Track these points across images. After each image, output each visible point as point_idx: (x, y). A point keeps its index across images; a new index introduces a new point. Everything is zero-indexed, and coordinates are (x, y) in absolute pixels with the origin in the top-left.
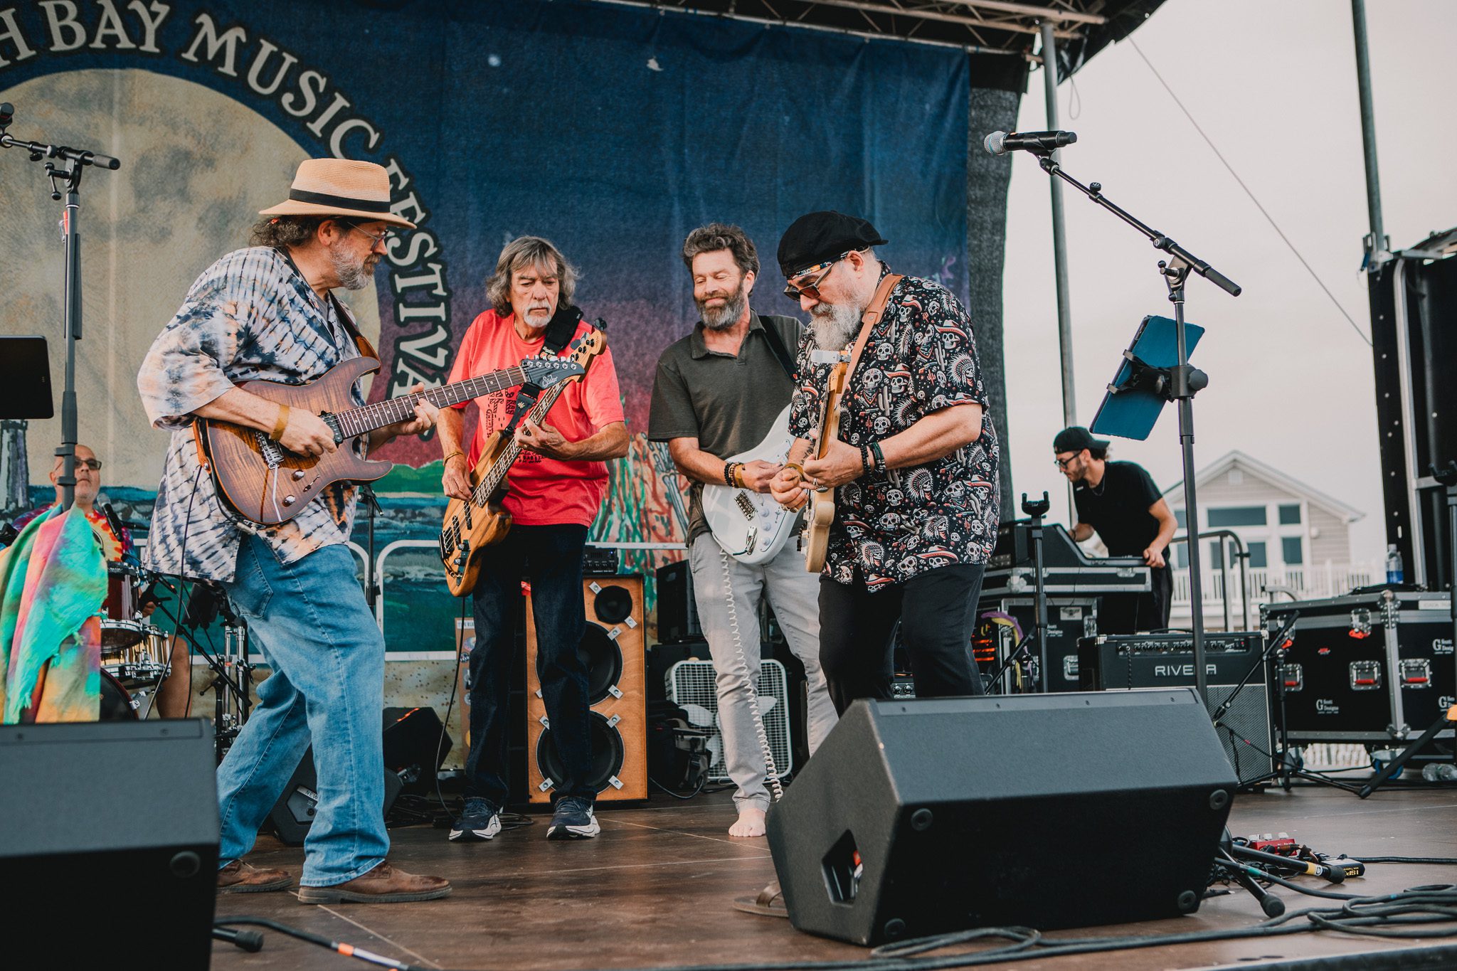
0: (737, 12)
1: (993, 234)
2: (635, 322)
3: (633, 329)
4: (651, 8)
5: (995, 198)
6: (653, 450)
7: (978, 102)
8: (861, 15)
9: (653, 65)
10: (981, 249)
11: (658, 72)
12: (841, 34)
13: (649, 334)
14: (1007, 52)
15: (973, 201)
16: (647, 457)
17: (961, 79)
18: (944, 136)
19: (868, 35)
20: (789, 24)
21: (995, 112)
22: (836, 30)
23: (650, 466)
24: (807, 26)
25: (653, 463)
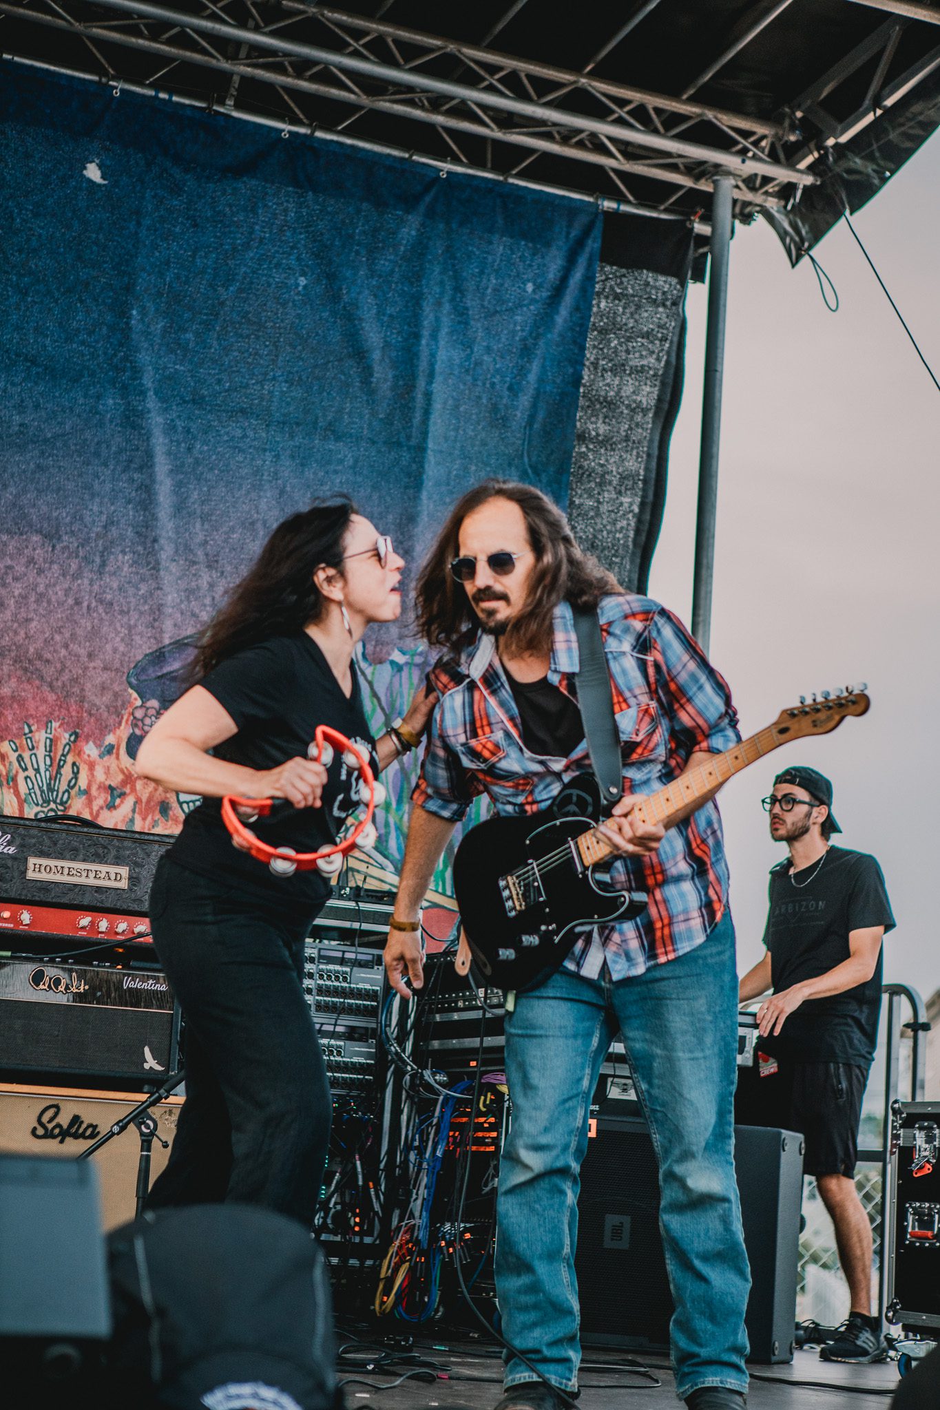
0: (238, 107)
1: (620, 493)
2: (20, 569)
3: (16, 579)
4: (100, 82)
5: (627, 438)
6: (25, 769)
7: (612, 288)
8: (437, 131)
9: (93, 172)
10: (598, 514)
11: (99, 186)
12: (402, 159)
13: (41, 589)
14: (664, 216)
15: (591, 440)
16: (14, 779)
17: (587, 250)
18: (553, 336)
19: (446, 167)
20: (319, 134)
21: (638, 307)
22: (396, 153)
23: (17, 793)
24: (349, 141)
25: (23, 789)
